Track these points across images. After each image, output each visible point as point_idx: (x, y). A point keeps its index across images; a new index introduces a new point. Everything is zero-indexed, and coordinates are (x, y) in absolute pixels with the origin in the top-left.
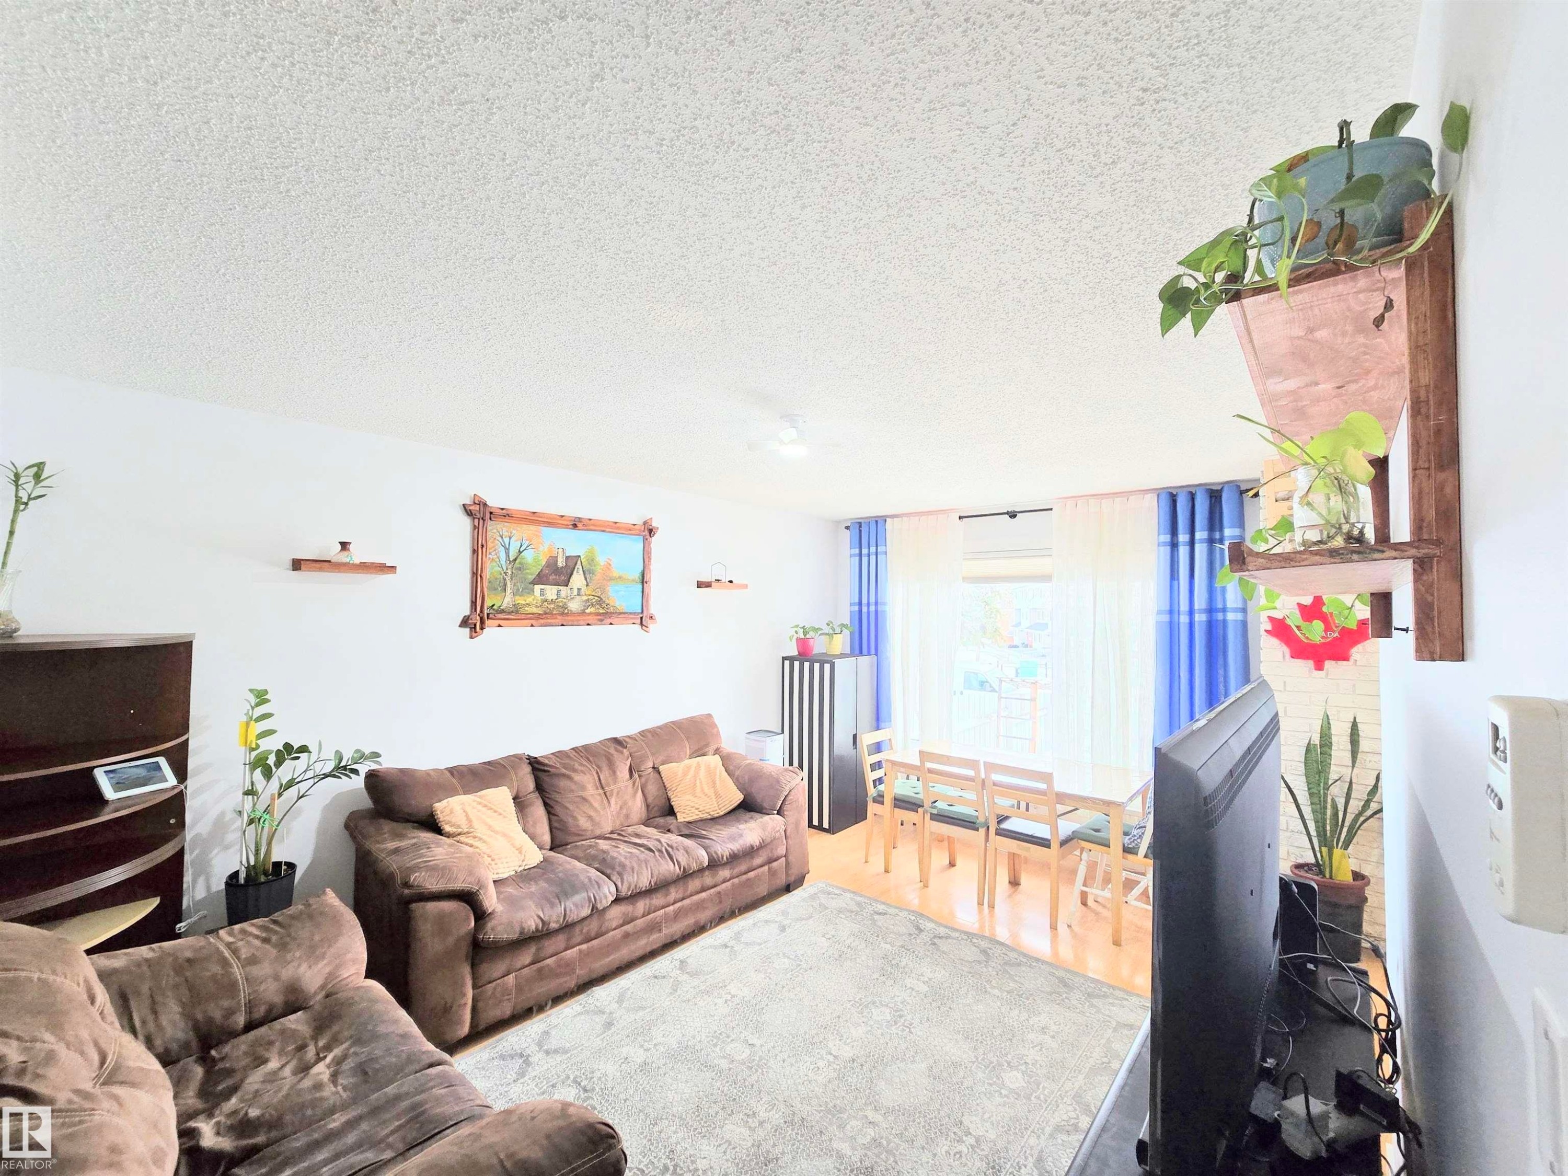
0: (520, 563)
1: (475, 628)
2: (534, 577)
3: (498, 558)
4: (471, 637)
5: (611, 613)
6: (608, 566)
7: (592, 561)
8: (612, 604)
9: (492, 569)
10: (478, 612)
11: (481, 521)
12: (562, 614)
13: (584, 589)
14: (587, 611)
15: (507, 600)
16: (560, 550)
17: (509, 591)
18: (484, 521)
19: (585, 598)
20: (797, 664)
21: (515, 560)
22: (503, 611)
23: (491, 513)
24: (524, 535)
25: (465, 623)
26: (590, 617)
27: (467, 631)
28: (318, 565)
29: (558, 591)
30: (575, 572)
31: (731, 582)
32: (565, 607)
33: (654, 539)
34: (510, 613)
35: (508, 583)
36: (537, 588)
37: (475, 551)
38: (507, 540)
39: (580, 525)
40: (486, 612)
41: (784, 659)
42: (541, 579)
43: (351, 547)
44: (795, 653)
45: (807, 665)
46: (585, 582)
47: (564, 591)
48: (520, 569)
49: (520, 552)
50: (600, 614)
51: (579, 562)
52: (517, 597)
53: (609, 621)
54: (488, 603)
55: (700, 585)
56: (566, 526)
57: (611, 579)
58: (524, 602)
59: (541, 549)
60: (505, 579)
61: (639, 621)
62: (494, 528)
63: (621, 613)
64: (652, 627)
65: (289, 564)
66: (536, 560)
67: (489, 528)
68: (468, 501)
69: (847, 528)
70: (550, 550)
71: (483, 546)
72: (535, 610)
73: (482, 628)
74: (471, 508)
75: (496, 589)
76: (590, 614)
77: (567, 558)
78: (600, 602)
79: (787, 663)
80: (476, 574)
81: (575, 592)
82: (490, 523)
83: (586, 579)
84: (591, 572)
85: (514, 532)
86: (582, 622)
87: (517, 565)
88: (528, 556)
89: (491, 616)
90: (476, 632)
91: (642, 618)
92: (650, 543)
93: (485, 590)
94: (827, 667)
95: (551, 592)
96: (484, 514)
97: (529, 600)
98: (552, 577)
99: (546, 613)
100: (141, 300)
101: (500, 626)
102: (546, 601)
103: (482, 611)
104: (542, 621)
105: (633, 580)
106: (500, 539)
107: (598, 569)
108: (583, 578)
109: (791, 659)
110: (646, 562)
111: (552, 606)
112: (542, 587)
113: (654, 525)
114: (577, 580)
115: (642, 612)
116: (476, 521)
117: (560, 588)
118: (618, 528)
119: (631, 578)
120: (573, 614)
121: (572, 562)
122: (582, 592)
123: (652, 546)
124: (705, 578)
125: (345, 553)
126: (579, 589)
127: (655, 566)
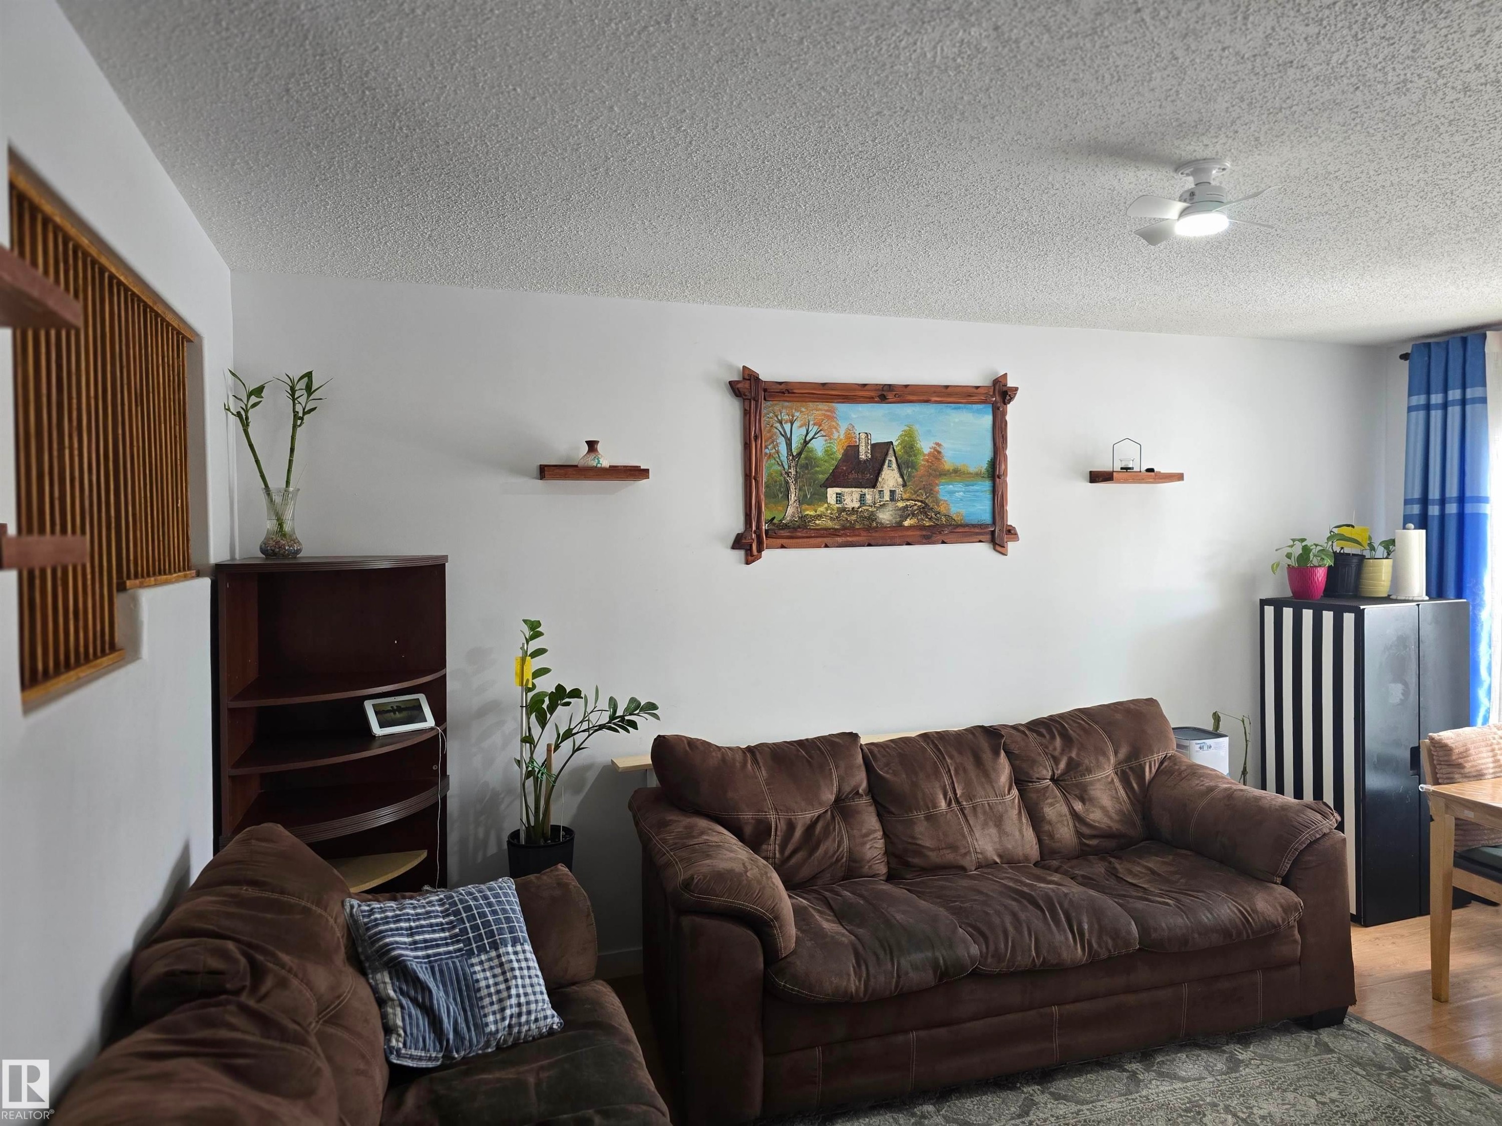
0: (806, 458)
1: (751, 549)
2: (826, 476)
3: (778, 452)
4: (748, 563)
5: (943, 526)
6: (936, 454)
7: (910, 447)
8: (942, 509)
9: (768, 470)
10: (754, 528)
11: (753, 403)
12: (869, 529)
13: (899, 491)
14: (907, 523)
15: (790, 510)
16: (863, 436)
17: (793, 497)
18: (757, 401)
19: (901, 504)
20: (1288, 613)
21: (800, 454)
22: (786, 527)
23: (765, 390)
24: (811, 418)
25: (739, 543)
26: (910, 533)
27: (741, 554)
28: (562, 471)
29: (863, 496)
30: (886, 466)
31: (1150, 470)
32: (872, 517)
33: (1010, 407)
34: (795, 529)
35: (792, 487)
36: (832, 492)
37: (747, 446)
38: (787, 427)
39: (890, 396)
40: (765, 527)
41: (1264, 603)
42: (837, 479)
43: (599, 447)
44: (1289, 593)
45: (1308, 615)
46: (900, 480)
47: (870, 495)
48: (806, 466)
49: (806, 443)
50: (923, 528)
51: (891, 452)
52: (804, 507)
53: (940, 537)
54: (766, 515)
55: (1096, 477)
56: (870, 400)
57: (943, 474)
58: (812, 513)
59: (836, 435)
60: (787, 483)
61: (989, 537)
62: (770, 411)
63: (958, 526)
64: (1011, 546)
65: (536, 472)
66: (828, 453)
67: (764, 412)
68: (735, 378)
69: (1405, 357)
70: (848, 436)
71: (756, 437)
72: (830, 524)
73: (760, 551)
74: (739, 386)
75: (775, 496)
76: (910, 527)
77: (874, 446)
78: (925, 509)
79: (1269, 611)
80: (750, 477)
81: (887, 497)
82: (764, 404)
83: (902, 476)
84: (911, 465)
85: (797, 414)
86: (898, 541)
87: (802, 461)
88: (818, 446)
89: (770, 533)
90: (752, 555)
91: (993, 532)
92: (1004, 413)
93: (762, 497)
94: (1349, 619)
95: (851, 497)
96: (757, 394)
97: (821, 509)
98: (853, 476)
99: (844, 528)
100: (348, 177)
101: (783, 547)
102: (844, 510)
103: (759, 527)
104: (839, 540)
105: (978, 475)
106: (778, 425)
107: (921, 461)
108: (897, 475)
109: (1278, 604)
110: (999, 444)
111: (854, 517)
112: (838, 490)
113: (1011, 383)
114: (890, 478)
115: (994, 523)
116: (747, 403)
117: (866, 491)
118: (950, 395)
119: (972, 470)
120: (882, 528)
121: (881, 450)
122: (897, 496)
123: (1008, 418)
124: (1104, 466)
125: (592, 456)
126: (892, 493)
127: (1012, 451)
